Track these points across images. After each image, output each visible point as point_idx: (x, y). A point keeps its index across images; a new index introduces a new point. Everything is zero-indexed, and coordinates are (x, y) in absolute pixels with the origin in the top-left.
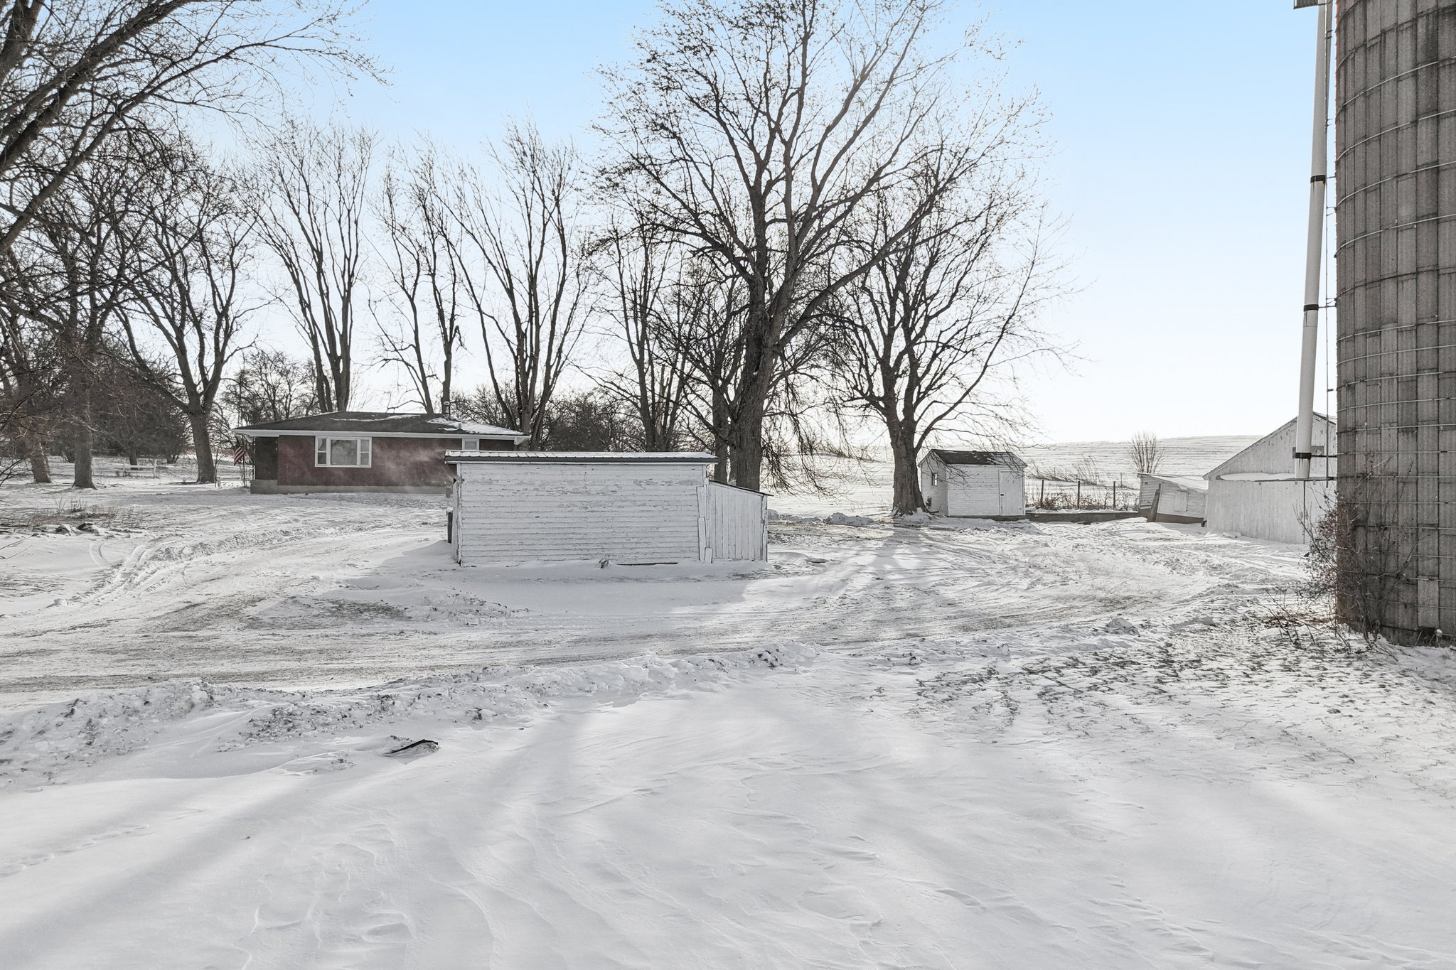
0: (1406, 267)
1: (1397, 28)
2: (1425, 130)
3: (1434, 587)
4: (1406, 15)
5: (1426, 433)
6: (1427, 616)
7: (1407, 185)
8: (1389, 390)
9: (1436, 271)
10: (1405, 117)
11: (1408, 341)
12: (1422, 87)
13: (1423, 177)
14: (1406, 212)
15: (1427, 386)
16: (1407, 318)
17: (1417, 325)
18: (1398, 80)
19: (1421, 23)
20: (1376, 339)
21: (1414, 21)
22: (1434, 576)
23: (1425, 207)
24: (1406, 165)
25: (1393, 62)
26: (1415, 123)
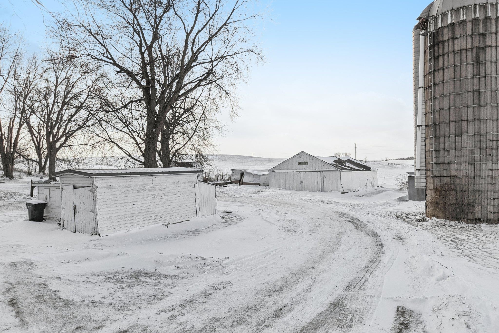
0: (470, 117)
1: (466, 49)
2: (476, 80)
3: (480, 207)
4: (469, 46)
5: (477, 165)
6: (478, 215)
7: (470, 95)
8: (465, 152)
9: (479, 120)
10: (470, 75)
11: (471, 139)
12: (475, 68)
13: (475, 93)
14: (470, 103)
15: (477, 152)
16: (471, 132)
17: (474, 134)
18: (467, 64)
19: (474, 50)
20: (460, 138)
21: (472, 49)
22: (480, 204)
23: (476, 102)
24: (470, 89)
25: (465, 59)
26: (473, 77)
